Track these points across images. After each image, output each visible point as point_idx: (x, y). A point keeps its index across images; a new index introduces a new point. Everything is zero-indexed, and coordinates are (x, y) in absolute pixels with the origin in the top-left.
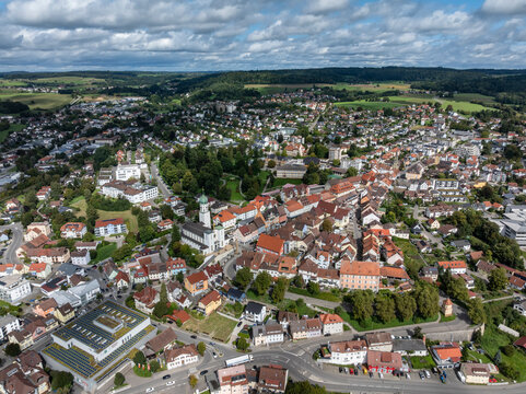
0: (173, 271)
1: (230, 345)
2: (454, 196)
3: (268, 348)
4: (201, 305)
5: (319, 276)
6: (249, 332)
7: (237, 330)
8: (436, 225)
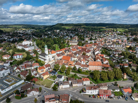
0: (34, 67)
1: (51, 89)
2: (121, 49)
3: (64, 90)
4: (42, 76)
5: (82, 67)
6: (58, 84)
7: (54, 84)
8: (117, 55)
